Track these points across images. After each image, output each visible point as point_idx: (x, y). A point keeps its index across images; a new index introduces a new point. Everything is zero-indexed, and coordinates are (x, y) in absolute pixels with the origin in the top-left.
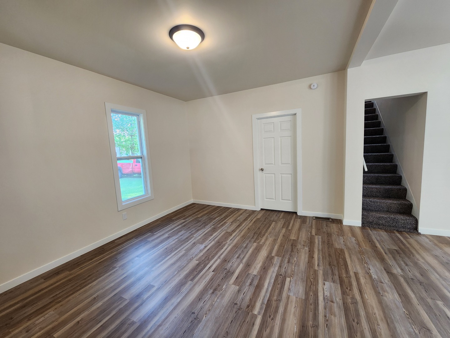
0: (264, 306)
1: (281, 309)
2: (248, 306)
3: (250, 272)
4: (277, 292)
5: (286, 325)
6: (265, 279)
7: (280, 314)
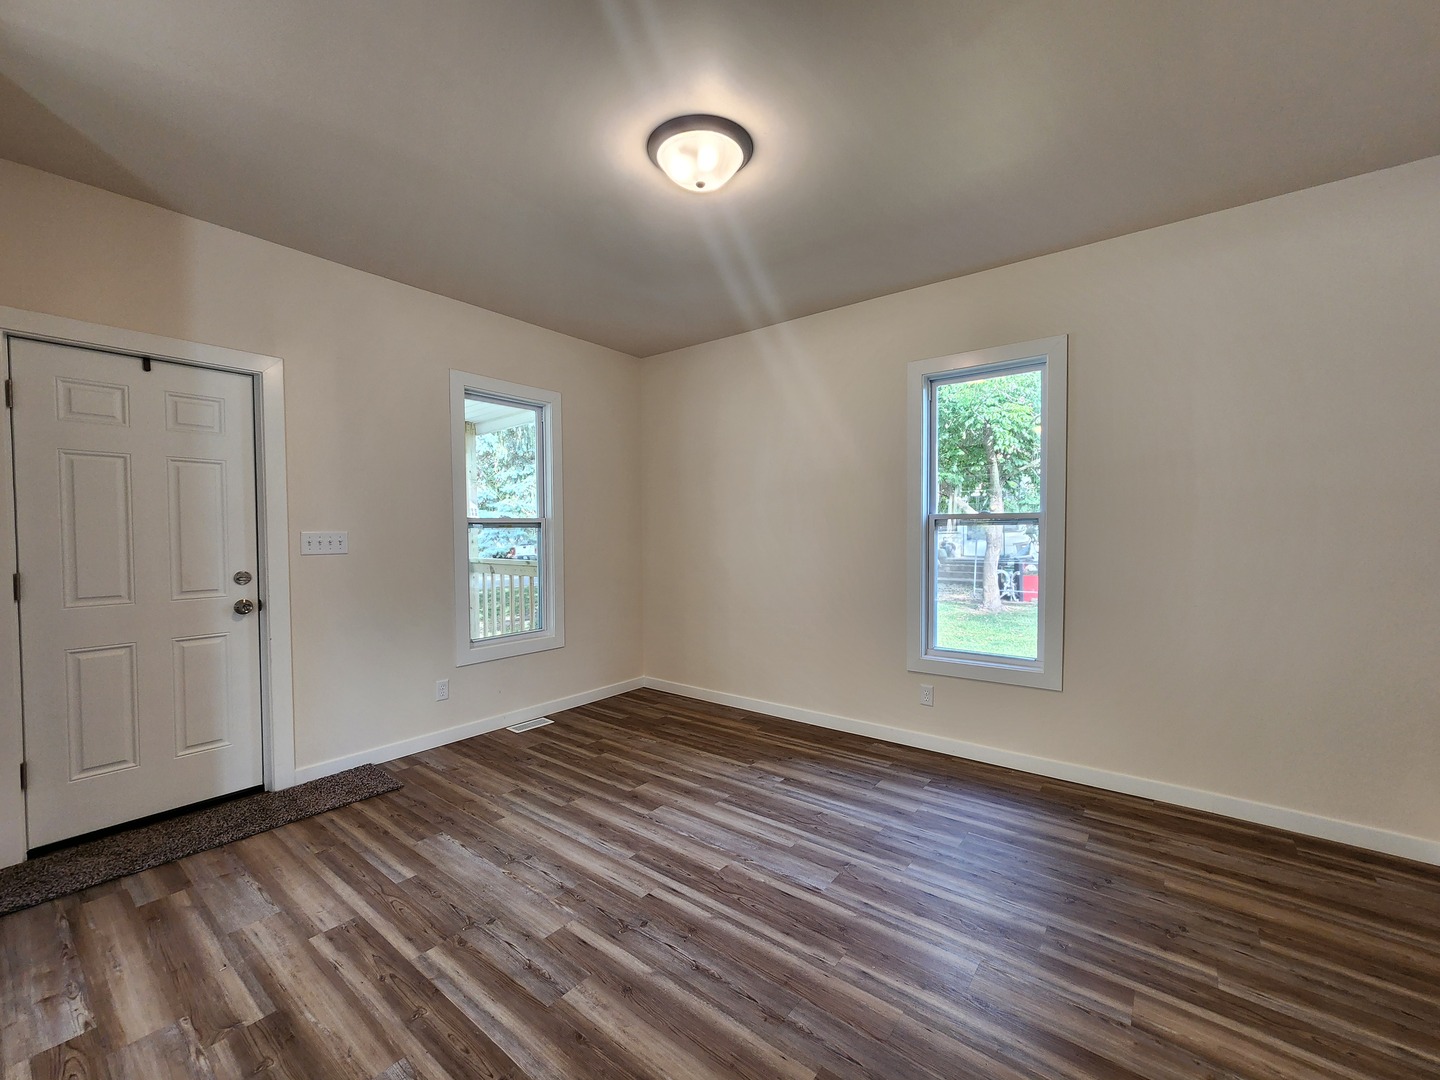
0: (428, 975)
1: (382, 1010)
2: (462, 942)
3: (585, 982)
4: (443, 1029)
5: (337, 998)
6: (524, 1018)
7: (376, 1003)
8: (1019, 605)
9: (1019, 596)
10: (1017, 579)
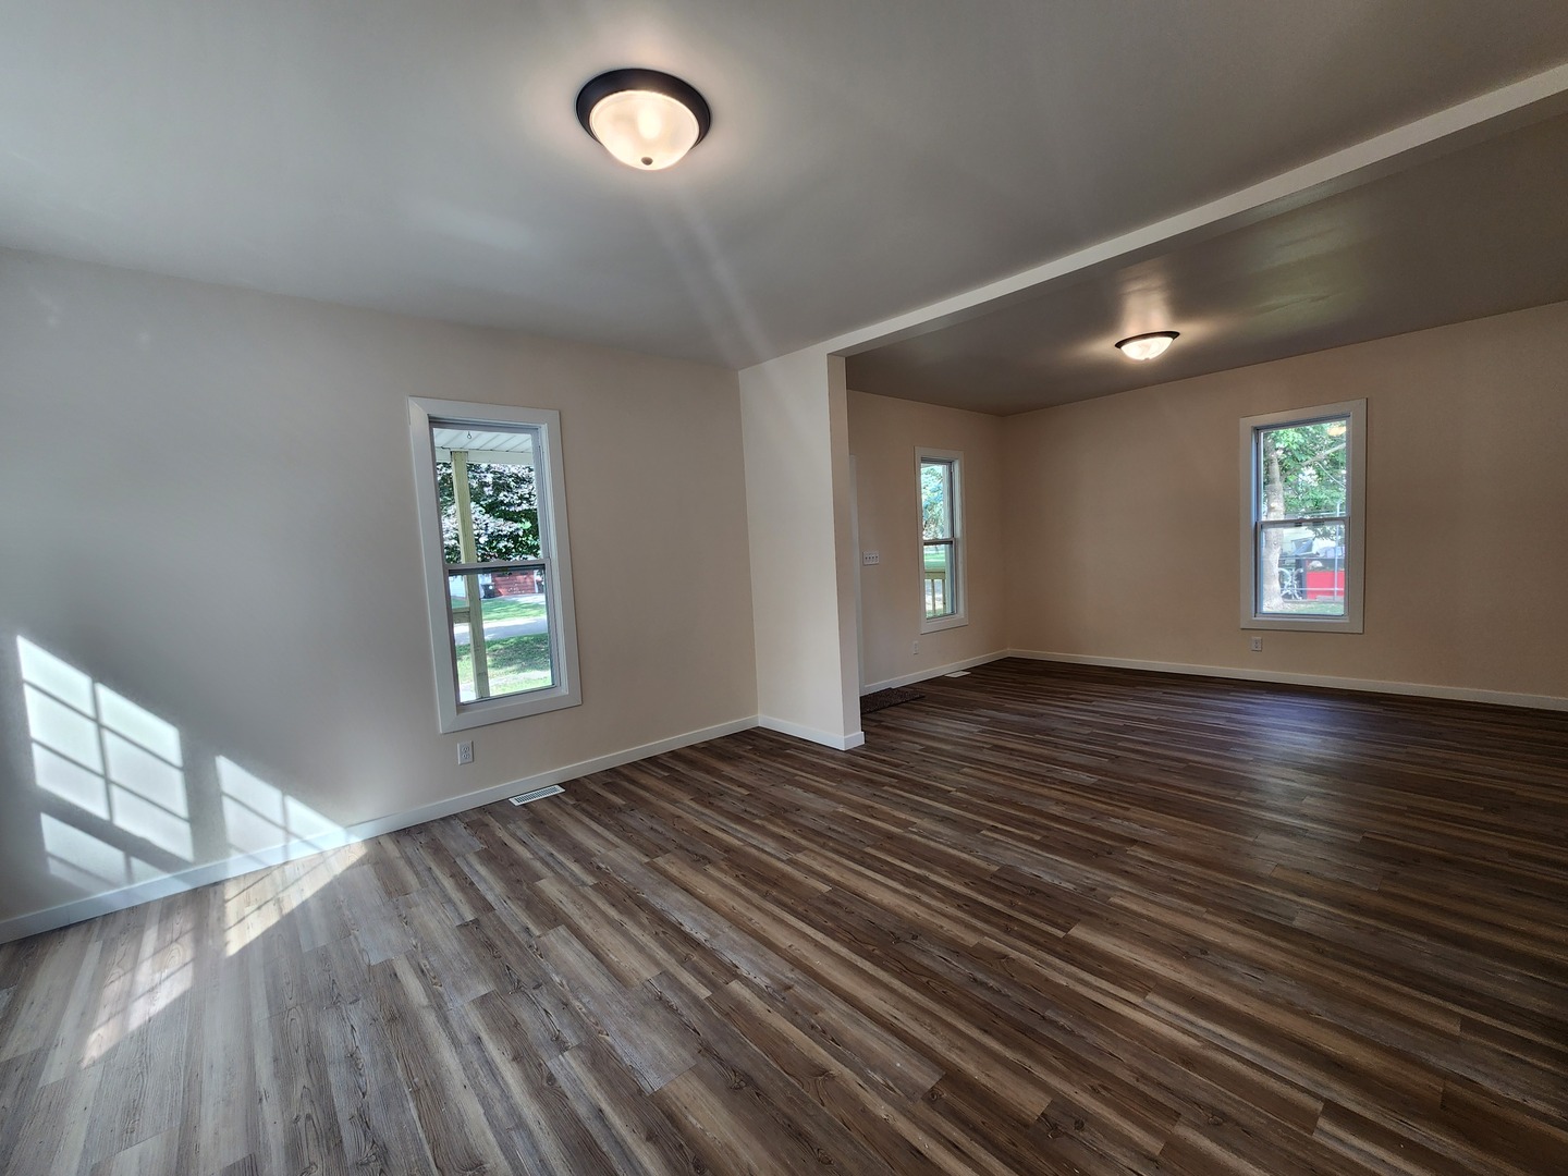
8: (1303, 603)
9: (1301, 593)
10: (1299, 577)
